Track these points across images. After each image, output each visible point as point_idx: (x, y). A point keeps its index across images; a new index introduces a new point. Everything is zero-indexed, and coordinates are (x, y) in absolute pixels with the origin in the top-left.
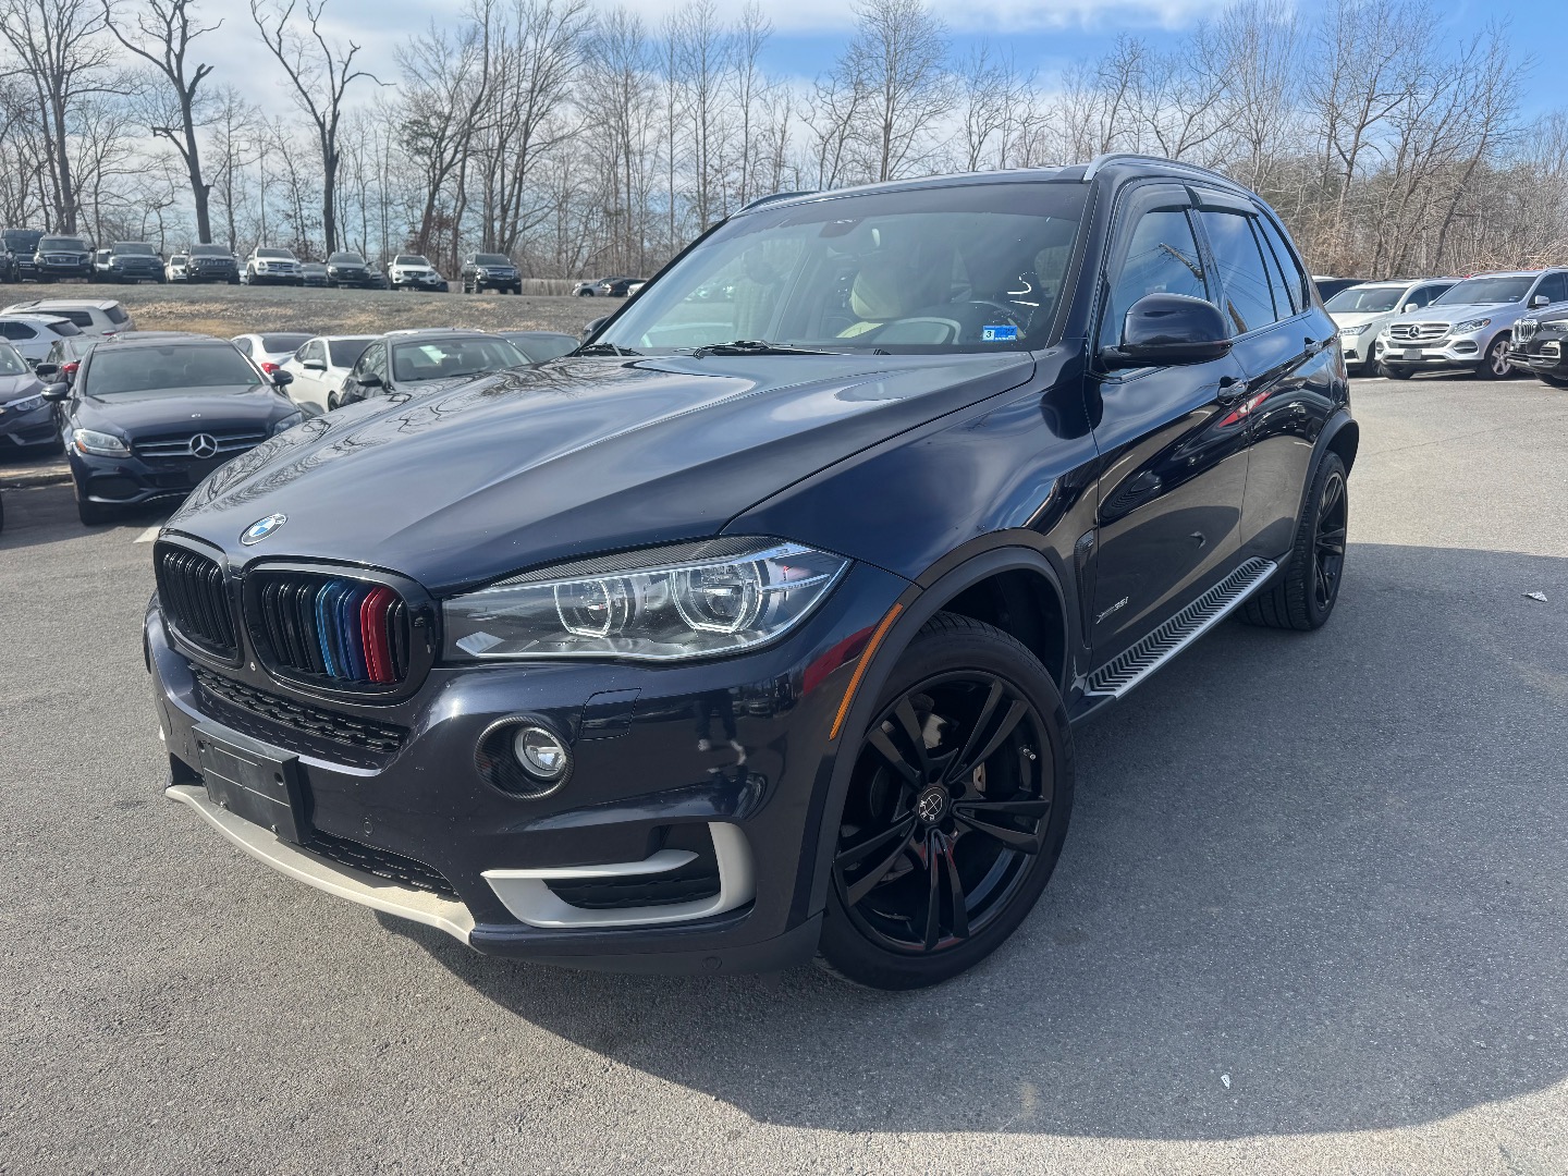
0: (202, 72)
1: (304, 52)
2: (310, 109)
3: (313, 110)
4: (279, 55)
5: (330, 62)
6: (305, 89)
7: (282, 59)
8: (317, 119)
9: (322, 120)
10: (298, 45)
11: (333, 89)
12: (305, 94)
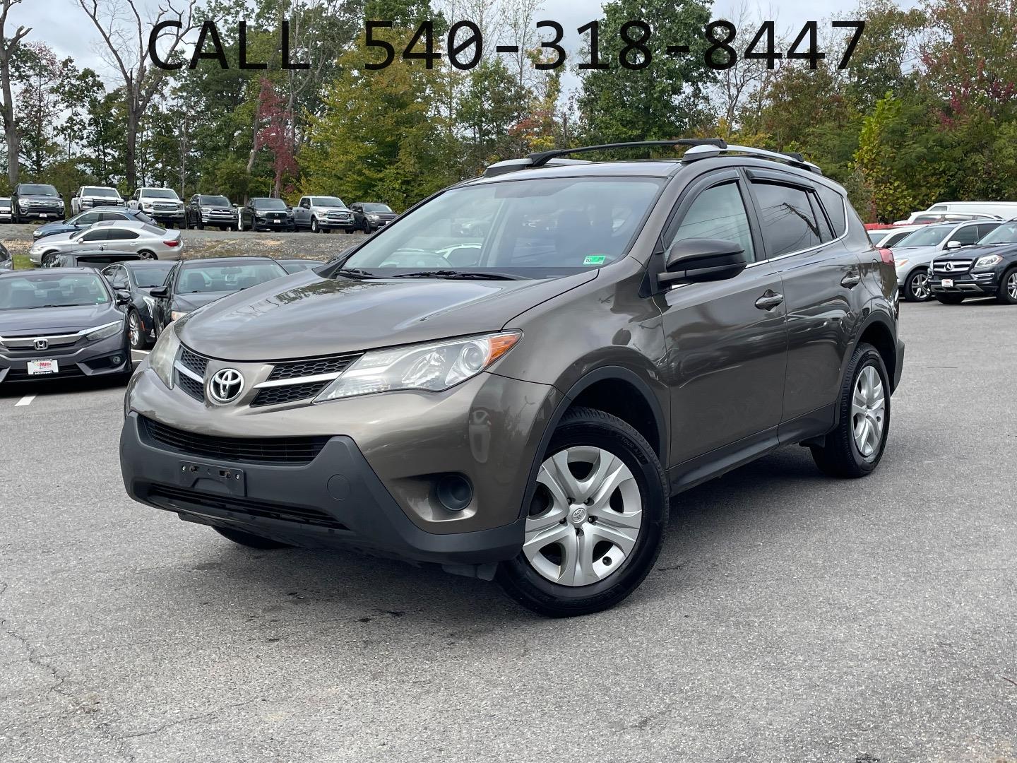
0: (21, 33)
1: (116, 16)
2: (118, 65)
3: (122, 66)
4: (94, 18)
5: (140, 24)
6: (115, 48)
7: (96, 22)
8: (125, 74)
9: (129, 75)
10: (112, 8)
11: (141, 47)
12: (115, 52)
